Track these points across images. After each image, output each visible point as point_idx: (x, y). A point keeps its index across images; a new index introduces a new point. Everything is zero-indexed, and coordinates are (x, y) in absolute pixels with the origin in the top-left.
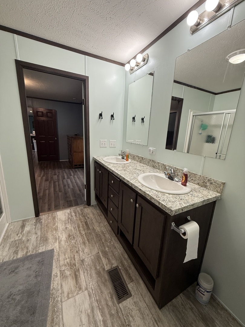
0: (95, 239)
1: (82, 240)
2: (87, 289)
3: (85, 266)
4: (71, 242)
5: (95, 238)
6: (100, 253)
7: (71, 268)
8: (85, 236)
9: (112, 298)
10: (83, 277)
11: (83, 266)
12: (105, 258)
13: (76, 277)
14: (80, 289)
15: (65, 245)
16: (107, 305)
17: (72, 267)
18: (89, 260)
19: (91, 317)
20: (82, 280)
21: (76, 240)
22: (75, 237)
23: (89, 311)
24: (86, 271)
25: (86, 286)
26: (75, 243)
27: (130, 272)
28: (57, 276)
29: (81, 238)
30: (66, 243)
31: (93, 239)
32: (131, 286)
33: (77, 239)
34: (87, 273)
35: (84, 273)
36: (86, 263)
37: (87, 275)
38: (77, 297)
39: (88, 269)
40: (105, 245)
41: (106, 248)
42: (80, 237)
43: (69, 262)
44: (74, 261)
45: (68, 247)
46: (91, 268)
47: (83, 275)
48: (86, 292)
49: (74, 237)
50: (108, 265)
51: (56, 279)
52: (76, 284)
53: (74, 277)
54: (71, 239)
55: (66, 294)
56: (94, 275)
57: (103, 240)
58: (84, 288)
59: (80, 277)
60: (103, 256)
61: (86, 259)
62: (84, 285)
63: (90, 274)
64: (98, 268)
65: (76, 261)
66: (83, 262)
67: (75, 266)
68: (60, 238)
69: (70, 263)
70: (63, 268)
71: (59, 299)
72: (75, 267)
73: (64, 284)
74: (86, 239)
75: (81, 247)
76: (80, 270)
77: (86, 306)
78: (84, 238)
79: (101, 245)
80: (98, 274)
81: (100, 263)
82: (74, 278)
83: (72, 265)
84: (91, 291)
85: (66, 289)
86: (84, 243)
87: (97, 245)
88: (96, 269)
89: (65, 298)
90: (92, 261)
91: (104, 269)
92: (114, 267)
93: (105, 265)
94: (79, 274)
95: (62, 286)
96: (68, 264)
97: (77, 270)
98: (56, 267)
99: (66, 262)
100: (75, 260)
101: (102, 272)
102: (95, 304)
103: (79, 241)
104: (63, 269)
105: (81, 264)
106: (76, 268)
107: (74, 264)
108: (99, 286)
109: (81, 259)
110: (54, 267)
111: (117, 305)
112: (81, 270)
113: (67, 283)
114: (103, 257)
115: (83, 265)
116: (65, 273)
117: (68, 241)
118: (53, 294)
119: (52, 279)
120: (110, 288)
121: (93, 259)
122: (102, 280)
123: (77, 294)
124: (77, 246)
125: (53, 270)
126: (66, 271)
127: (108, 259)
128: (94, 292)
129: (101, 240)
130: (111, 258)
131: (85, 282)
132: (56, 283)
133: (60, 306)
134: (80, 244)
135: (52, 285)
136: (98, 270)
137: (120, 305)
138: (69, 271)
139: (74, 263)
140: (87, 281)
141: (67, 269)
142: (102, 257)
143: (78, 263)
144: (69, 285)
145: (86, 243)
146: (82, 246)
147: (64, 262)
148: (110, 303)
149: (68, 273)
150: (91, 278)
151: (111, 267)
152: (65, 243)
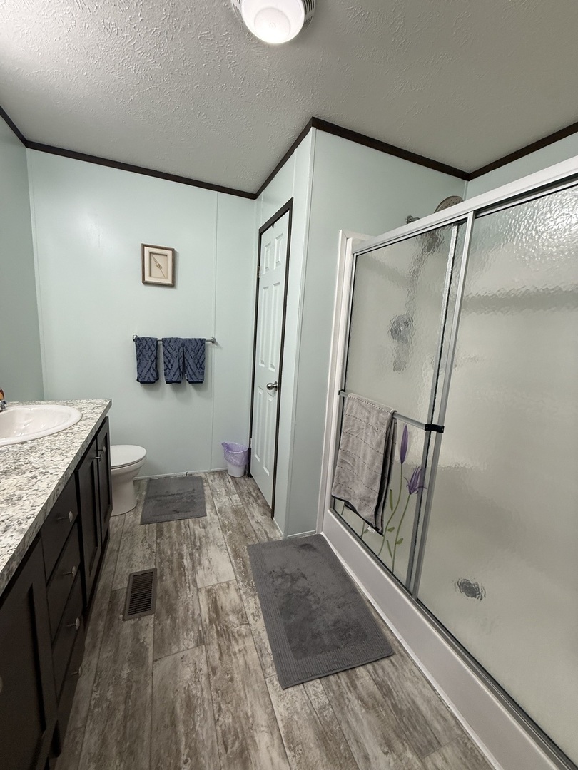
0: (147, 724)
1: (194, 725)
2: (198, 590)
3: (195, 628)
4: (233, 717)
5: (146, 736)
6: (150, 660)
7: (227, 627)
8: (182, 747)
9: (162, 576)
10: (201, 606)
11: (200, 629)
12: (143, 642)
13: (215, 609)
14: (209, 592)
15: (252, 706)
16: (172, 570)
17: (225, 629)
18: (186, 642)
19: (196, 562)
20: (205, 603)
21: (218, 728)
22: (222, 750)
23: (198, 568)
24: (196, 617)
25: (199, 593)
26: (220, 710)
27: (105, 606)
28: (253, 614)
29: (197, 734)
30: (250, 714)
31: (155, 728)
32: (122, 585)
33: (214, 734)
34: (193, 613)
35: (200, 615)
36: (193, 634)
37: (194, 610)
38: (214, 582)
39: (190, 621)
40: (124, 692)
41: (125, 676)
42: (200, 746)
43: (233, 642)
44: (222, 644)
45: (242, 694)
46: (184, 622)
47: (202, 610)
48: (200, 586)
49: (226, 749)
50: (144, 624)
51: (254, 611)
52: (215, 598)
53: (220, 610)
54: (236, 735)
55: (232, 587)
56: (181, 609)
57: (120, 715)
58: (203, 591)
59: (209, 609)
60: (147, 650)
61: (192, 645)
62: (203, 596)
63: (188, 611)
64: (169, 622)
65: (215, 641)
66: (201, 639)
67: (217, 632)
68: (276, 745)
69: (230, 640)
70: (244, 629)
71: (241, 583)
72: (219, 628)
73: (238, 601)
74: (181, 729)
75: (202, 690)
76: (207, 621)
77: (200, 573)
78: (187, 736)
79: (138, 689)
80: (171, 610)
81: (162, 630)
82: (220, 607)
83: (226, 634)
84: (192, 586)
85: (233, 594)
86: (190, 706)
87: (149, 691)
88: (174, 620)
89: (233, 583)
90: (178, 640)
91: (157, 617)
92: (134, 619)
93: (152, 626)
94: (209, 613)
95: (241, 599)
96: (235, 639)
97: (215, 623)
98: (259, 632)
99: (240, 642)
100: (219, 646)
101: (164, 611)
102: (189, 572)
103: (205, 719)
104: (243, 626)
105: (205, 633)
106: (216, 627)
107: (222, 636)
108: (177, 592)
109: (203, 646)
110: (264, 634)
111: (158, 568)
112: (205, 621)
113: (233, 602)
114: (148, 646)
115: (200, 631)
116: (238, 618)
117: (244, 722)
118: (253, 590)
119: (260, 610)
120: (158, 587)
121: (174, 644)
122: (169, 599)
123: (213, 586)
124: (214, 693)
125: (265, 628)
126: (237, 622)
127: (138, 640)
128: (188, 585)
129: (125, 717)
130: (130, 642)
131: (201, 600)
132: (252, 604)
133: (238, 576)
134: (203, 701)
135: (258, 601)
136: (170, 616)
137: (154, 567)
138: (230, 621)
139: (221, 639)
140: (196, 601)
141: (235, 626)
142: (151, 648)
143: (212, 637)
144: (229, 599)
145: (181, 709)
146: (199, 694)
147: (244, 643)
148: (167, 571)
149: (233, 618)
150: (188, 604)
151: (140, 619)
152: (253, 716)
